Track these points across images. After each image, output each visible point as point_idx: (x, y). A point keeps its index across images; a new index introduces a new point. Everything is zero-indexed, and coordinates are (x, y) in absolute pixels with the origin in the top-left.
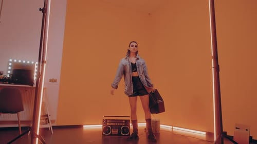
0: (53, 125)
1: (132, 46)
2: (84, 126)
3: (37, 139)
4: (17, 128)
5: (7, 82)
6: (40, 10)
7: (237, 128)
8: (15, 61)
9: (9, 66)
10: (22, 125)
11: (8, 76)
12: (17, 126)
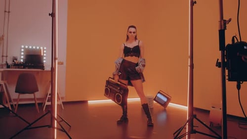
0: (63, 101)
1: (131, 32)
2: (89, 102)
3: (56, 121)
4: (34, 105)
5: (22, 67)
6: (50, 15)
7: (213, 107)
8: (27, 47)
9: (21, 52)
10: (38, 102)
11: (22, 61)
12: (34, 102)
